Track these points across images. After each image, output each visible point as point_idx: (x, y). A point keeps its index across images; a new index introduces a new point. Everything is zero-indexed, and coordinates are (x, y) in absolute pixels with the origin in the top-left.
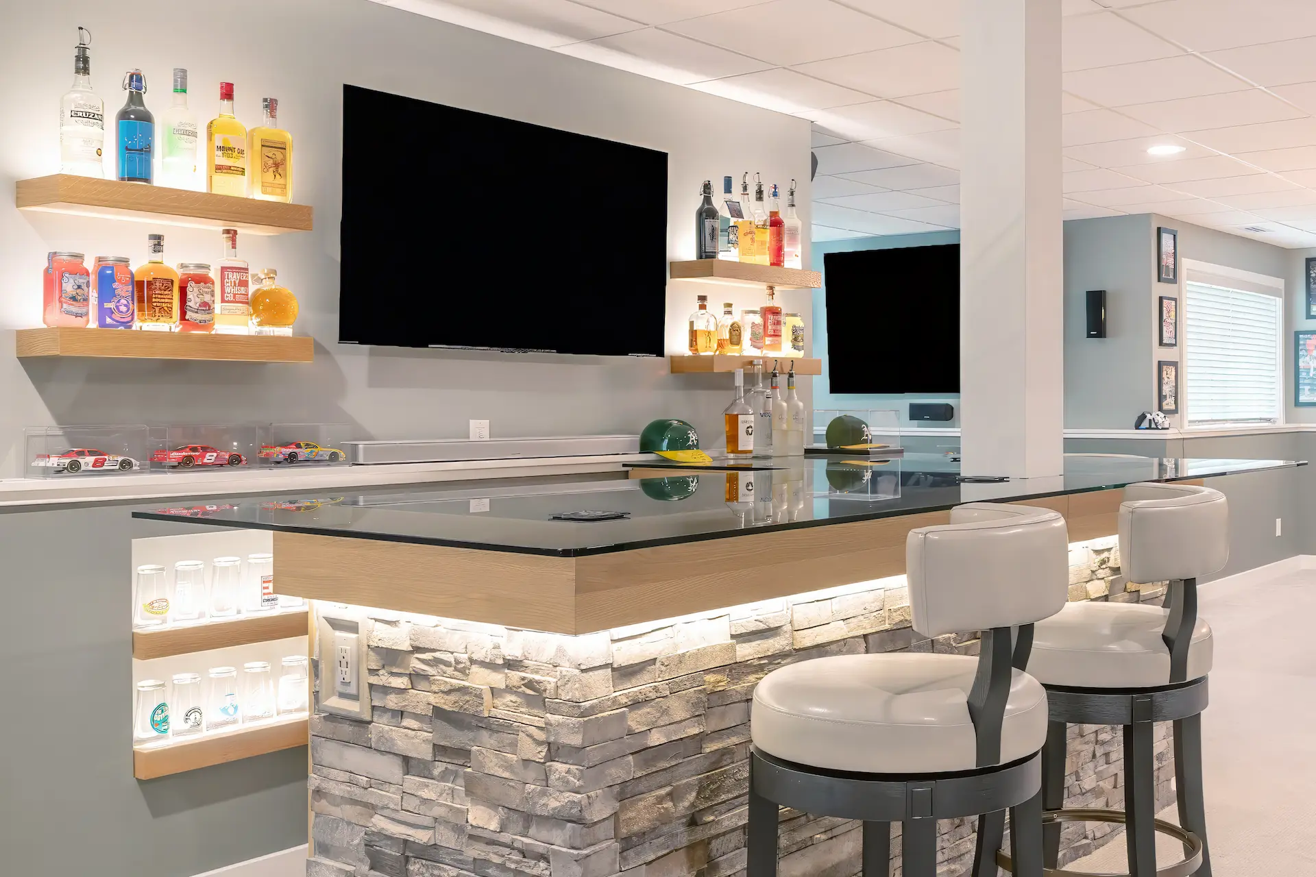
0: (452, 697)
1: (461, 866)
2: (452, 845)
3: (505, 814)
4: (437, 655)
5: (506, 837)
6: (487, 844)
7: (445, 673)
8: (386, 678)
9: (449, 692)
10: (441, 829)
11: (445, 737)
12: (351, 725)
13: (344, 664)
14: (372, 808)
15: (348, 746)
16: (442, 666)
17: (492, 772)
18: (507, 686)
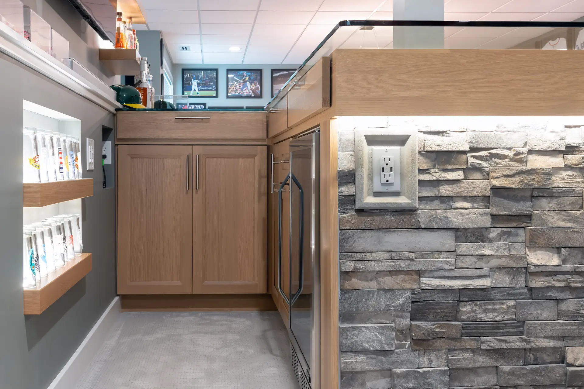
0: (518, 178)
1: (516, 298)
2: (507, 284)
3: (567, 252)
4: (493, 151)
5: (568, 267)
6: (547, 276)
7: (498, 164)
8: (439, 174)
9: (513, 176)
10: (497, 275)
11: (505, 209)
12: (394, 215)
13: (387, 169)
14: (419, 273)
15: (389, 231)
16: (496, 160)
17: (555, 225)
18: (565, 165)
